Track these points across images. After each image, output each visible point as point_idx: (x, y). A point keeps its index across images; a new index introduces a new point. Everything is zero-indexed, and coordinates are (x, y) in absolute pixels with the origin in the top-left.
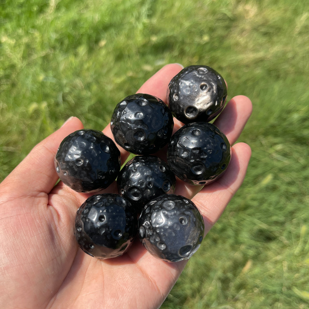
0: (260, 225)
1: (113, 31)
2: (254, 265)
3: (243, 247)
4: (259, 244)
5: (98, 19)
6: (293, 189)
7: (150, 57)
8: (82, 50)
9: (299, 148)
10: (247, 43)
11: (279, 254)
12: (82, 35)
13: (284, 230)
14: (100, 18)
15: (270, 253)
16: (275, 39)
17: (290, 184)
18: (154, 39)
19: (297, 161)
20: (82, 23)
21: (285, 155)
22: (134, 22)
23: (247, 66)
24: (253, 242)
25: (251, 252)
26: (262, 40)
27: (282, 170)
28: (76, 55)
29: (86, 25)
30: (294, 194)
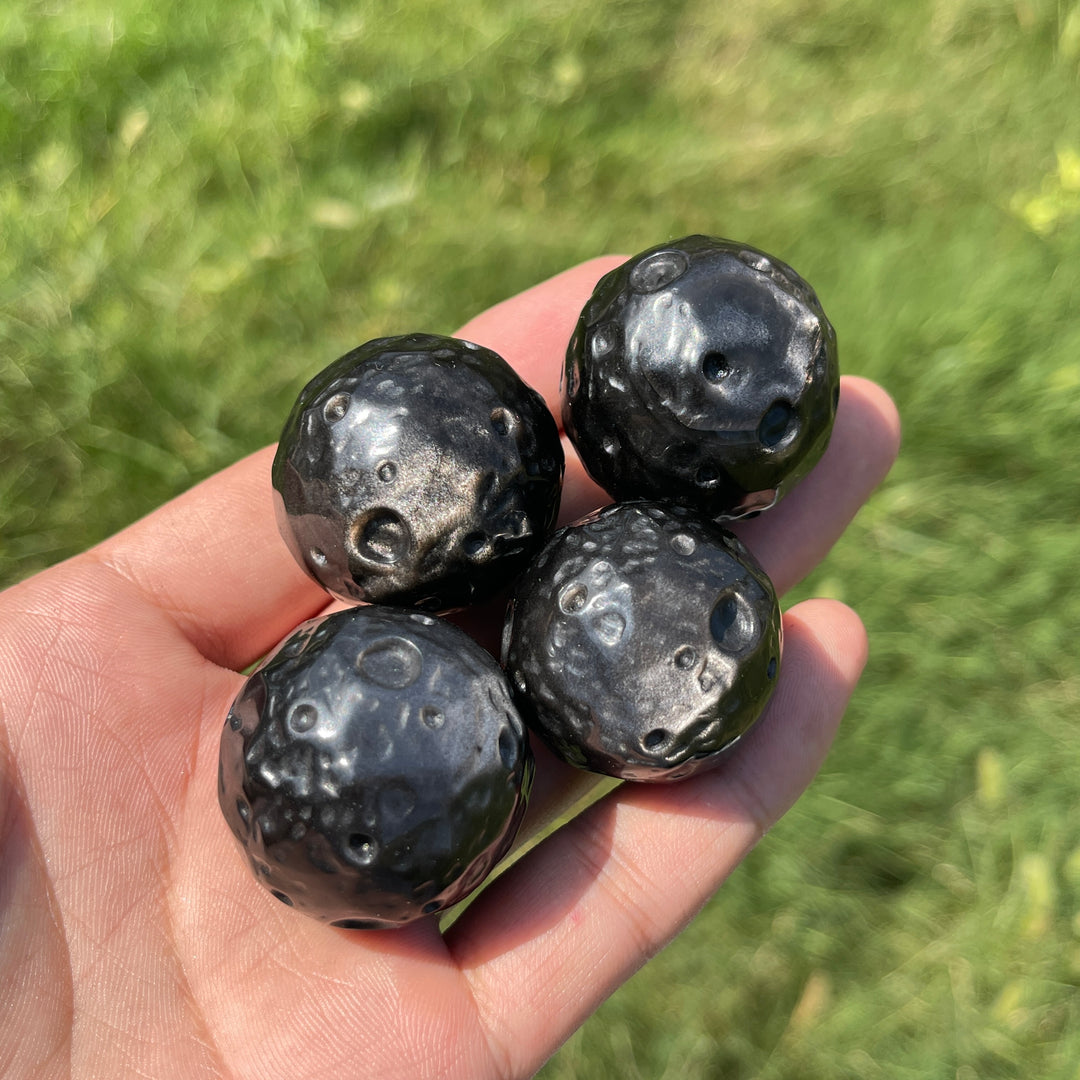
0: (848, 823)
1: (181, 77)
2: (837, 993)
3: (786, 923)
4: (848, 901)
5: (115, 35)
6: (971, 664)
7: (345, 176)
8: (54, 163)
9: (984, 494)
10: (742, 92)
11: (933, 935)
12: (52, 105)
13: (946, 836)
14: (122, 31)
15: (901, 941)
16: (857, 67)
17: (960, 642)
18: (358, 99)
19: (974, 548)
20: (48, 54)
21: (930, 528)
22: (266, 39)
23: (751, 185)
24: (821, 896)
25: (818, 941)
26: (804, 76)
27: (922, 590)
28: (29, 189)
29: (64, 66)
30: (978, 686)
